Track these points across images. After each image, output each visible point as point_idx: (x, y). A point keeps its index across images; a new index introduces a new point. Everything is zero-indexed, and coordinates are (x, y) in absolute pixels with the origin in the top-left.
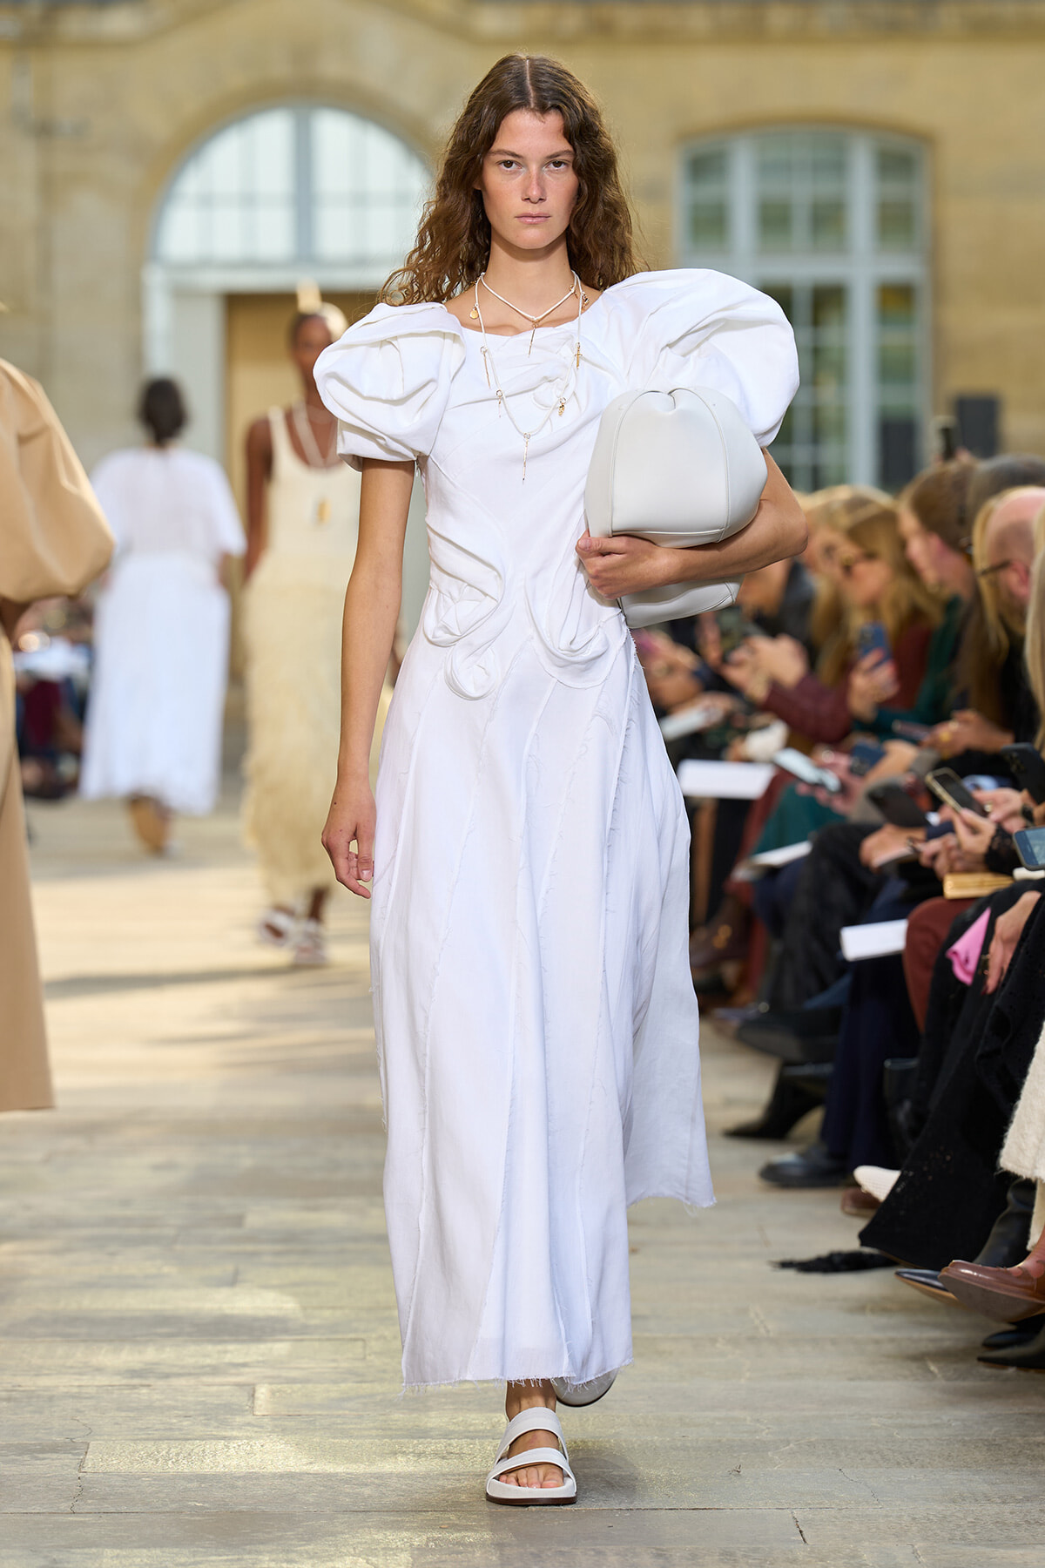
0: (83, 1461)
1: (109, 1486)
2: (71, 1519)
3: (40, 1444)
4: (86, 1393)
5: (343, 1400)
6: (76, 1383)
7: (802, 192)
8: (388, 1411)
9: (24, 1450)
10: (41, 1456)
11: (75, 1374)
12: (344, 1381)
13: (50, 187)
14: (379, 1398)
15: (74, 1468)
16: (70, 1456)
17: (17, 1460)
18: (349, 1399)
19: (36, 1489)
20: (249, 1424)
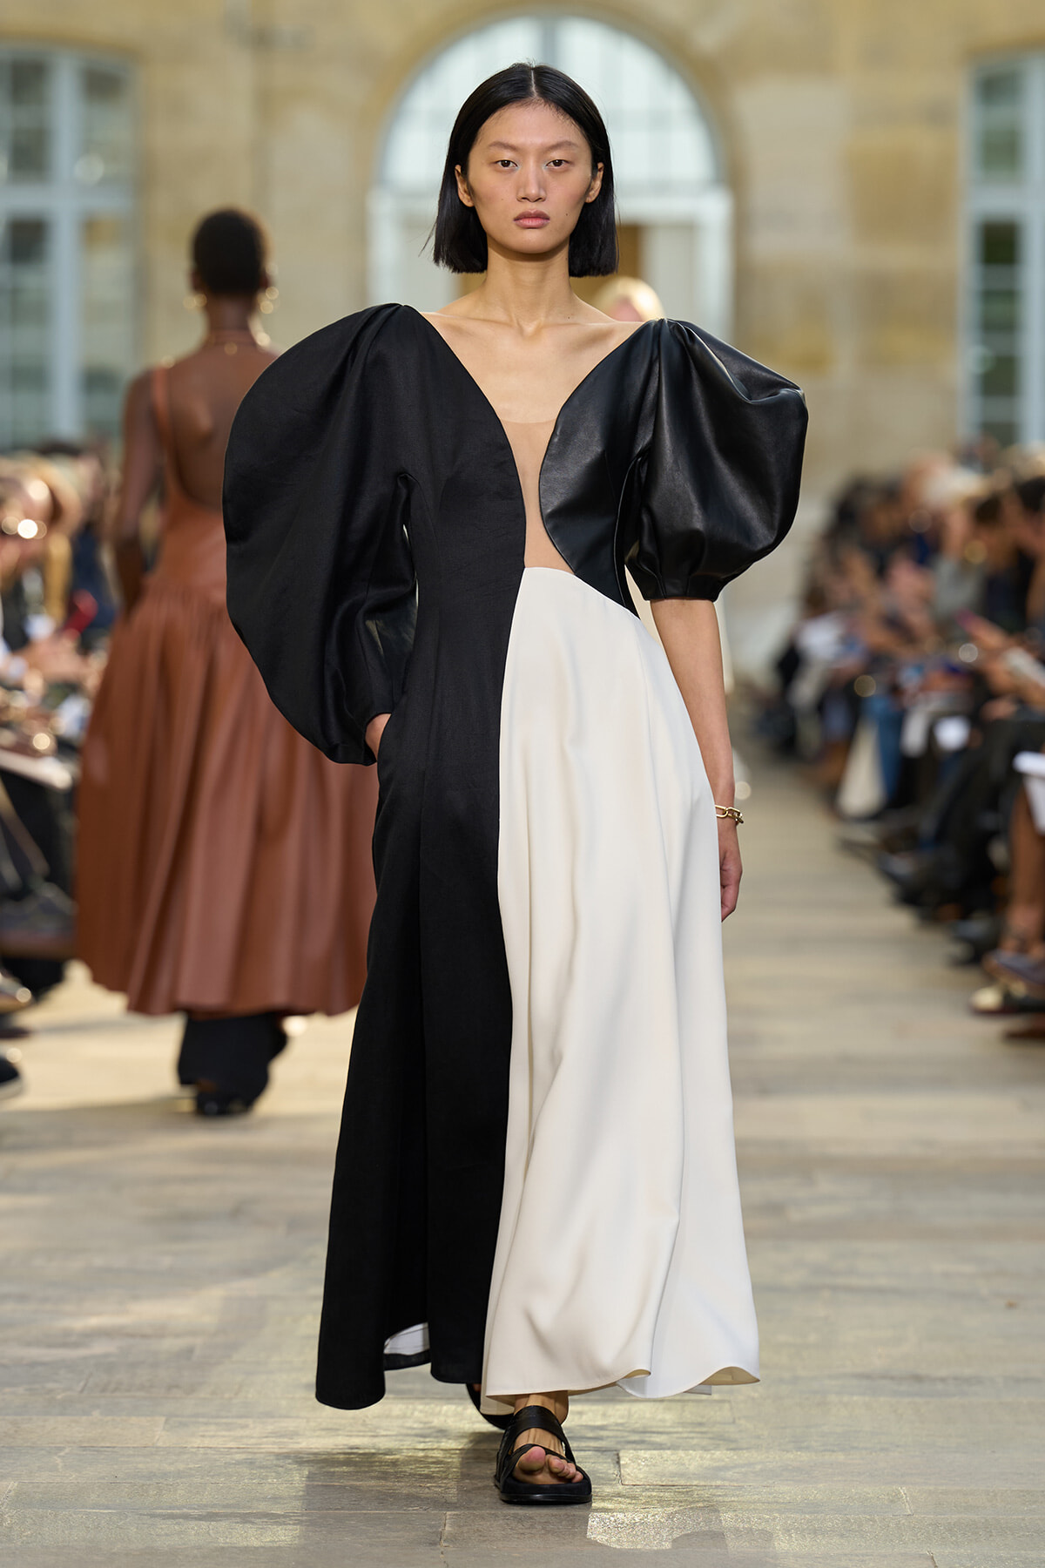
4: (432, 1457)
5: (719, 1469)
6: (421, 1446)
8: (770, 1482)
11: (417, 1435)
12: (717, 1447)
13: (267, 104)
14: (758, 1467)
18: (726, 1468)
20: (619, 1495)
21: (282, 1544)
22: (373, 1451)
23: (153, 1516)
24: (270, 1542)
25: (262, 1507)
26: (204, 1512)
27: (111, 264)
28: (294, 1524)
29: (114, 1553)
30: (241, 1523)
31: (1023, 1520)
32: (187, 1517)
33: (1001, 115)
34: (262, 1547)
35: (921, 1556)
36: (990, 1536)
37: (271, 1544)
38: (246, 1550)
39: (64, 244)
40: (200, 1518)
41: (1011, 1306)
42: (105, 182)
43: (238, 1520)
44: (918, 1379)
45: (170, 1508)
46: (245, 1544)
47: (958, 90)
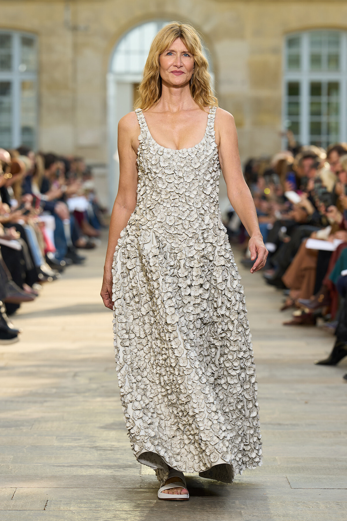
0: (140, 471)
1: (151, 479)
2: (141, 490)
3: (125, 465)
7: (325, 51)
9: (120, 467)
10: (126, 469)
13: (76, 48)
15: (138, 473)
16: (136, 469)
17: (119, 470)
19: (127, 480)
21: (93, 474)
22: (118, 446)
23: (54, 466)
24: (89, 473)
25: (86, 463)
26: (69, 465)
27: (30, 94)
28: (96, 468)
29: (43, 477)
30: (80, 468)
31: (313, 466)
32: (64, 466)
33: (294, 51)
34: (87, 475)
35: (283, 477)
36: (304, 471)
37: (89, 474)
38: (82, 476)
39: (16, 88)
40: (68, 466)
41: (306, 403)
42: (27, 71)
43: (79, 467)
44: (280, 424)
45: (59, 464)
46: (82, 474)
47: (282, 44)
